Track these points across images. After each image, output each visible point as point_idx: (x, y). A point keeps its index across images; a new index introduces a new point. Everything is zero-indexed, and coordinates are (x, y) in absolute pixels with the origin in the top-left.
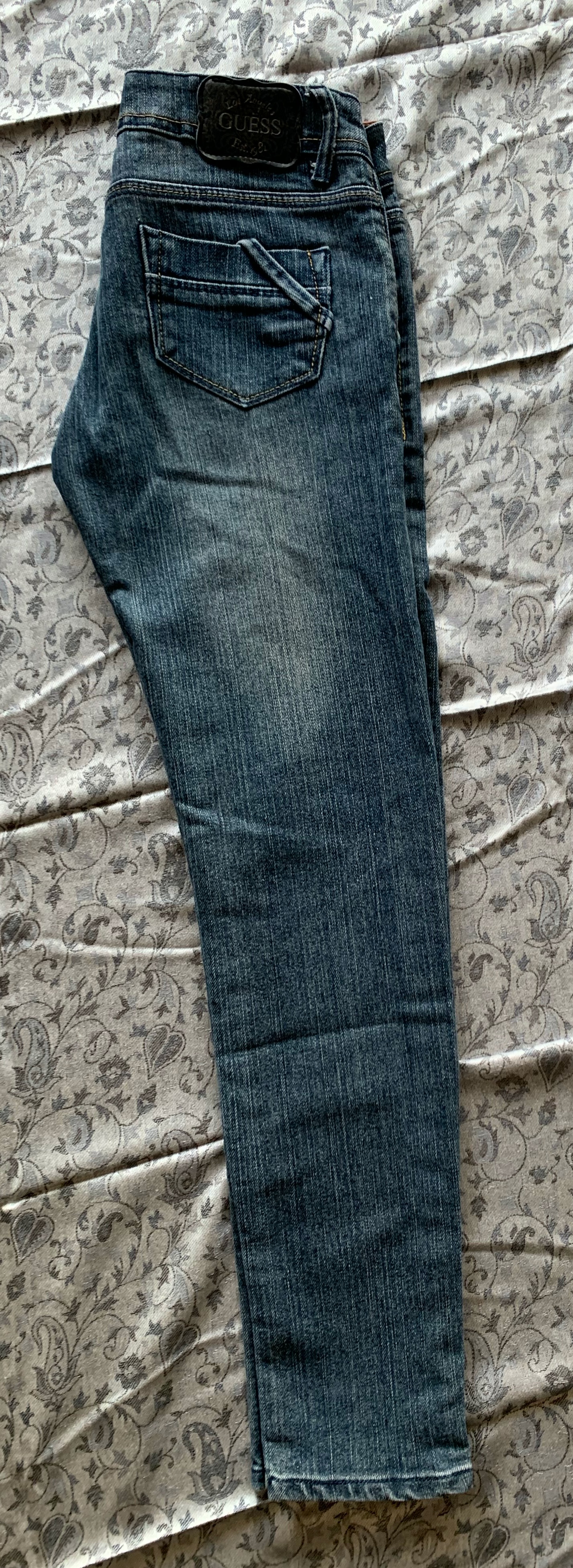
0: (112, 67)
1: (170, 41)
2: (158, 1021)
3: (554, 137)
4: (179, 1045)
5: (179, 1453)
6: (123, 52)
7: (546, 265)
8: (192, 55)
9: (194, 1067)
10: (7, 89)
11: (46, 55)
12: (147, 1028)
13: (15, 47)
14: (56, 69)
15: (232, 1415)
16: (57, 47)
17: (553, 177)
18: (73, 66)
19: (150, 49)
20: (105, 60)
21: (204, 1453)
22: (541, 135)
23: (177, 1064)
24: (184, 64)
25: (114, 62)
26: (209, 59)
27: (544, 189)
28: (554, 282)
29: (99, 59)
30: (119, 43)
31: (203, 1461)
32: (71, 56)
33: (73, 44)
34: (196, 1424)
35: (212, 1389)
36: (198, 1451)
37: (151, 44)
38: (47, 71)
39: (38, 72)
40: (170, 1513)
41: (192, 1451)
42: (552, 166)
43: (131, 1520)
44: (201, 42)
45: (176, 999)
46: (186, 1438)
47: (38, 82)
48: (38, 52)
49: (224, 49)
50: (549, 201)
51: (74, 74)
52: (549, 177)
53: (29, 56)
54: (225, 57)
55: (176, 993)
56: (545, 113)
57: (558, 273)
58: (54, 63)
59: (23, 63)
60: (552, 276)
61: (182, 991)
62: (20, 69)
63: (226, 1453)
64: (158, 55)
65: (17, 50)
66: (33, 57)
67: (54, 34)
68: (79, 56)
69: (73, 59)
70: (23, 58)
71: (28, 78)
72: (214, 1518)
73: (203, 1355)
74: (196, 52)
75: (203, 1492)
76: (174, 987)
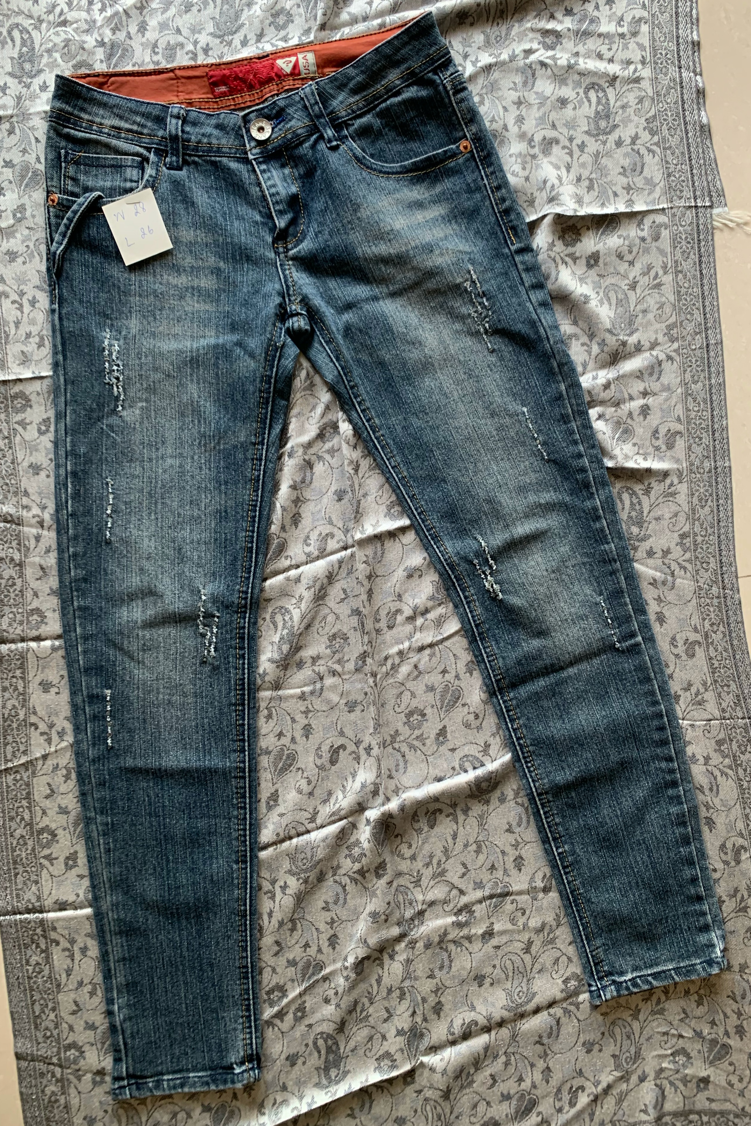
0: (209, 37)
1: (251, 12)
2: (278, 743)
3: (521, 63)
4: (294, 760)
5: (310, 1054)
6: (217, 25)
7: (519, 160)
8: (268, 22)
9: (305, 775)
10: (134, 60)
11: (160, 32)
12: (270, 749)
13: (137, 28)
14: (168, 42)
16: (168, 25)
17: (521, 94)
18: (181, 39)
19: (236, 21)
20: (204, 33)
21: (327, 1053)
22: (511, 61)
23: (293, 774)
24: (262, 30)
25: (211, 34)
26: (281, 23)
27: (514, 103)
28: (526, 173)
29: (199, 32)
30: (213, 18)
32: (178, 31)
33: (179, 22)
34: (322, 1033)
35: (333, 1007)
36: (323, 1052)
37: (237, 16)
38: (162, 44)
39: (155, 46)
40: (301, 1098)
41: (319, 1052)
42: (520, 86)
43: (274, 1104)
44: (273, 11)
45: (290, 727)
46: (315, 1043)
47: (157, 53)
48: (154, 30)
49: (291, 16)
50: (518, 113)
51: (182, 45)
52: (518, 94)
53: (148, 34)
54: (292, 22)
55: (289, 722)
56: (514, 45)
57: (528, 166)
58: (167, 38)
59: (144, 40)
60: (524, 169)
61: (293, 720)
62: (142, 44)
63: (342, 1051)
64: (243, 25)
65: (139, 31)
66: (151, 35)
67: (164, 16)
68: (185, 32)
69: (180, 34)
70: (143, 36)
71: (149, 51)
72: (330, 1100)
73: (328, 982)
74: (271, 19)
75: (324, 1082)
76: (288, 718)
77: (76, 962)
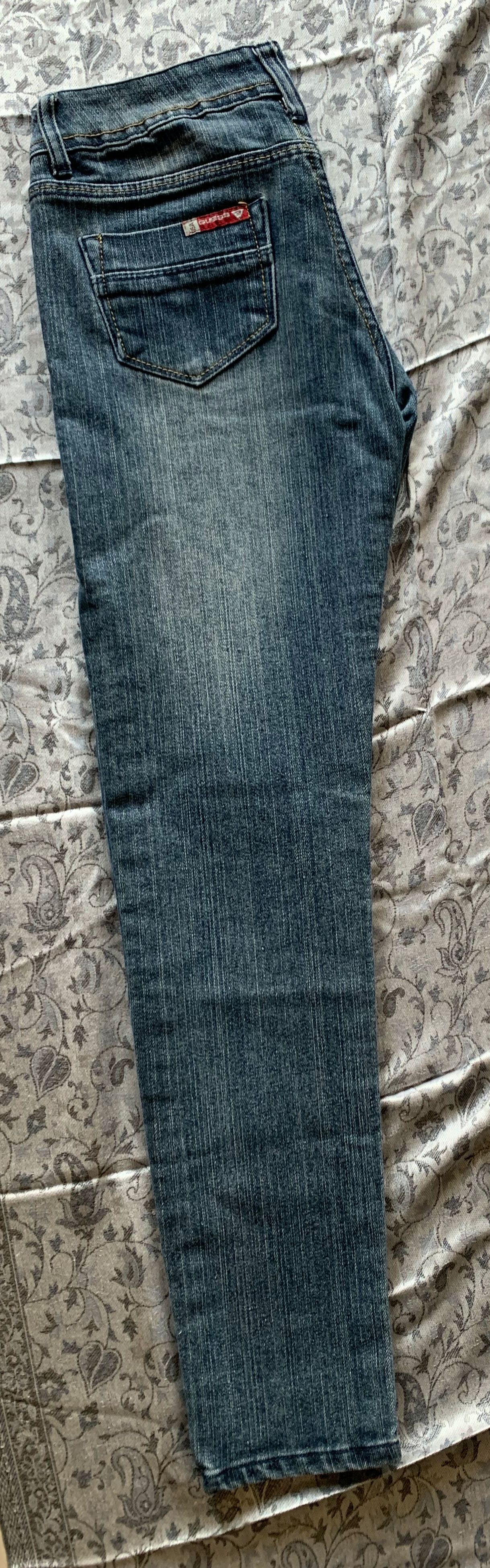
0: (221, 39)
1: (277, 10)
6: (232, 24)
8: (300, 23)
10: (121, 61)
11: (155, 27)
13: (124, 20)
14: (167, 40)
15: (431, 1359)
16: (166, 19)
18: (182, 37)
19: (257, 19)
20: (214, 33)
24: (293, 33)
25: (224, 34)
26: (317, 25)
29: (208, 31)
30: (226, 15)
31: (406, 1409)
32: (180, 27)
33: (181, 15)
37: (258, 14)
38: (157, 42)
39: (148, 44)
44: (307, 10)
47: (151, 54)
48: (147, 24)
49: (331, 14)
51: (185, 46)
53: (139, 29)
54: (332, 22)
58: (165, 35)
59: (134, 35)
62: (131, 41)
63: (426, 1398)
64: (266, 25)
65: (126, 23)
66: (143, 30)
67: (161, 6)
68: (188, 28)
69: (182, 30)
70: (133, 30)
71: (140, 50)
74: (304, 20)
77: (47, 1260)
